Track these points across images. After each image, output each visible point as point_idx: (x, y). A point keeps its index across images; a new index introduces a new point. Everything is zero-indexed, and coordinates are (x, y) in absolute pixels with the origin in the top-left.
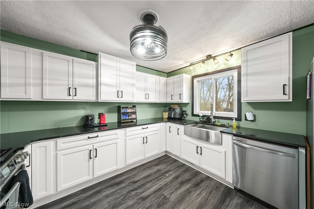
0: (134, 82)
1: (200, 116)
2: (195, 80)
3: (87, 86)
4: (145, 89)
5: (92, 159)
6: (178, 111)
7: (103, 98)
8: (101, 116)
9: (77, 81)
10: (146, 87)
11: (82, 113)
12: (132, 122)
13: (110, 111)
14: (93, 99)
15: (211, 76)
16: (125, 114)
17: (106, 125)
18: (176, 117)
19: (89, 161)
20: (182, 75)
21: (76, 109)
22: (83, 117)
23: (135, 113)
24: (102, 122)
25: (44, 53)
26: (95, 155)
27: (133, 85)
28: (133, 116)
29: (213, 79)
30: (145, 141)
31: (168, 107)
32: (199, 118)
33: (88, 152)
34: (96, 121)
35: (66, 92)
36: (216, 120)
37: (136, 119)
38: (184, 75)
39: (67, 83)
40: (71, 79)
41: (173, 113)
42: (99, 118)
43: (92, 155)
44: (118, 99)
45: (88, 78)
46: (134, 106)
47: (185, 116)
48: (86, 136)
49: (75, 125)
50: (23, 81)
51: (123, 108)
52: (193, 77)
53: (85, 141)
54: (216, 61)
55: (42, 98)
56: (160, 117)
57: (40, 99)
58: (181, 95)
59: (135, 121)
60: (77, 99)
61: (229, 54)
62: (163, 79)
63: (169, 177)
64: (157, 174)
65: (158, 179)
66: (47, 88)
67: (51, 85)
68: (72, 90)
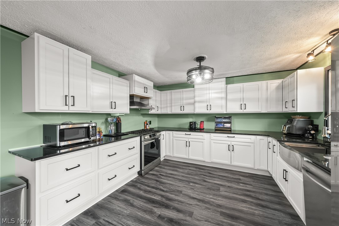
3: (190, 104)
4: (242, 100)
5: (187, 147)
7: (198, 111)
9: (185, 101)
10: (242, 98)
12: (227, 131)
14: (193, 112)
23: (230, 123)
25: (172, 92)
26: (189, 145)
27: (222, 98)
30: (231, 149)
33: (185, 142)
35: (180, 109)
37: (230, 128)
39: (180, 104)
40: (182, 101)
41: (287, 126)
42: (200, 124)
44: (208, 111)
45: (190, 99)
47: (312, 132)
48: (184, 133)
52: (327, 69)
53: (184, 136)
58: (295, 102)
60: (185, 112)
63: (241, 186)
64: (233, 180)
65: (228, 181)
66: (173, 108)
67: (174, 106)
68: (182, 107)
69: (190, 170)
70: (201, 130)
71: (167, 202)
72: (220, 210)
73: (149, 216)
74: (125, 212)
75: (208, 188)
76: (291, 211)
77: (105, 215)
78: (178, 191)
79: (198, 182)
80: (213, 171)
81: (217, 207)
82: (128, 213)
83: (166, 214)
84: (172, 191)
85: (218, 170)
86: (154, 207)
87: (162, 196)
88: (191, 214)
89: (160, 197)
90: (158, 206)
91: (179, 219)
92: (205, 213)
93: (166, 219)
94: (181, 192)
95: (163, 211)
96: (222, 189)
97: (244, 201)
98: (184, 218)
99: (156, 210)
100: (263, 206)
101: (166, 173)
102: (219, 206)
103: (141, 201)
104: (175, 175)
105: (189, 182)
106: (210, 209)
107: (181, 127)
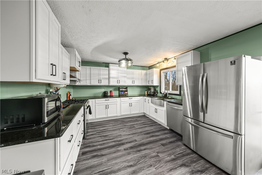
0: (126, 75)
1: (162, 93)
2: (162, 72)
3: (105, 79)
4: (133, 78)
5: (107, 109)
6: (152, 90)
7: (112, 84)
8: (111, 92)
9: (102, 77)
10: (133, 77)
11: (103, 90)
12: (126, 95)
13: (115, 90)
14: (107, 84)
15: (168, 70)
16: (122, 91)
17: (113, 96)
18: (151, 94)
19: (106, 110)
20: (153, 69)
21: (101, 88)
22: (104, 92)
23: (127, 91)
24: (111, 95)
25: (91, 68)
26: (108, 108)
27: (125, 77)
28: (126, 93)
29: (170, 71)
30: (131, 105)
31: (148, 88)
32: (162, 94)
33: (105, 106)
34: (109, 94)
35: (98, 82)
36: (169, 95)
37: (127, 94)
38: (154, 69)
39: (98, 78)
40: (99, 76)
41: (149, 91)
42: (110, 93)
43: (107, 107)
44: (118, 84)
45: (105, 75)
46: (126, 87)
47: (156, 93)
48: (104, 99)
49: (101, 96)
50: (85, 78)
51: (121, 88)
52: (161, 70)
53: (104, 101)
54: (169, 62)
55: (91, 84)
56: (144, 94)
57: (90, 85)
58: (153, 81)
59: (127, 95)
60: (102, 84)
61: (174, 58)
62: (144, 72)
63: (140, 122)
64: (135, 121)
65: (134, 122)
66: (92, 81)
67: (93, 79)
68: (100, 81)
69: (112, 123)
70: (111, 96)
71: (120, 142)
72: (143, 133)
73: (120, 152)
74: (104, 160)
75: (130, 128)
76: (158, 124)
77: (92, 171)
78: (119, 135)
79: (123, 127)
80: (124, 120)
81: (141, 133)
82: (106, 159)
83: (126, 147)
84: (116, 137)
85: (125, 119)
86: (117, 148)
87: (114, 142)
88: (136, 141)
89: (113, 143)
90: (118, 147)
91: (134, 145)
92: (139, 137)
93: (129, 149)
94: (121, 135)
95: (124, 147)
96: (135, 126)
97: (146, 127)
98: (135, 143)
99: (119, 148)
100: (152, 126)
101: (100, 130)
102: (141, 132)
103: (105, 150)
104: (107, 129)
105: (119, 129)
106: (139, 135)
107: (96, 96)
